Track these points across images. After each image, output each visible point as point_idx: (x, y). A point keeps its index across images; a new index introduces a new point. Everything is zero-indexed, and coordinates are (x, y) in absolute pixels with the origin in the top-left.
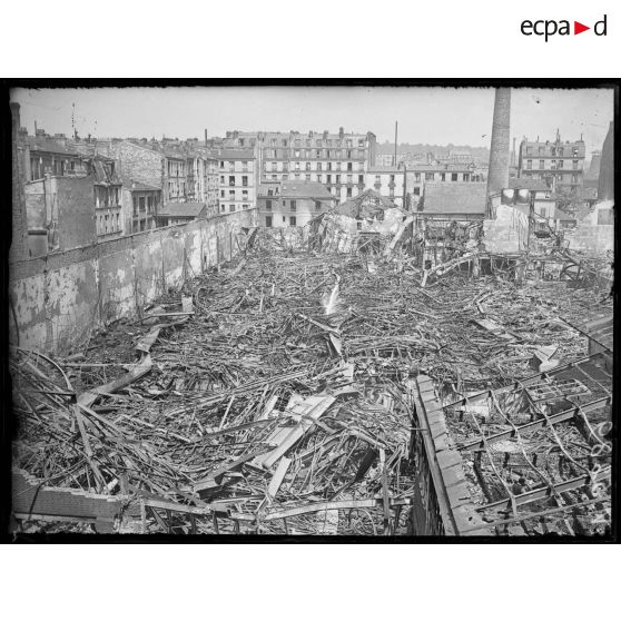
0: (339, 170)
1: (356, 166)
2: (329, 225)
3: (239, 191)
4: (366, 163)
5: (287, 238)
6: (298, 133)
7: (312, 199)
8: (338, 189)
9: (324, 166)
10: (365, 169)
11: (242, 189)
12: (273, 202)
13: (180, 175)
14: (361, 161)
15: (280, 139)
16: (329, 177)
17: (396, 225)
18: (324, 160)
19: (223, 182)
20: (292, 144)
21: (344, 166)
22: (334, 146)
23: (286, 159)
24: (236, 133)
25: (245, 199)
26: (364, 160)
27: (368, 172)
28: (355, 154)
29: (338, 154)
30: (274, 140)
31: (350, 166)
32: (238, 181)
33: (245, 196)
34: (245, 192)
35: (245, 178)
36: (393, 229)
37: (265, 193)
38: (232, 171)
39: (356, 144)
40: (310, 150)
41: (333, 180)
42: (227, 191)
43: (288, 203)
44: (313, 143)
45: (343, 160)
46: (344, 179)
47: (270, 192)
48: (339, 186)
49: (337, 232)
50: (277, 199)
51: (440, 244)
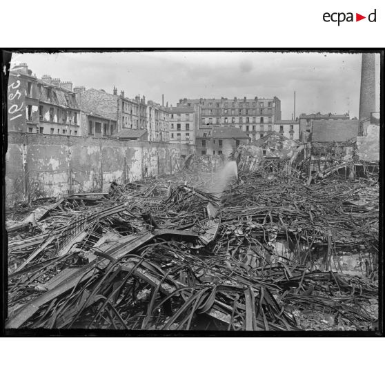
0: (254, 122)
1: (266, 120)
2: (243, 152)
3: (183, 134)
4: (273, 117)
5: (213, 162)
6: (226, 99)
7: (234, 138)
8: (254, 135)
9: (244, 120)
10: (273, 121)
11: (185, 133)
12: (207, 141)
13: (133, 113)
14: (270, 116)
15: (214, 103)
16: (248, 127)
17: (292, 152)
18: (244, 115)
19: (173, 128)
20: (222, 106)
21: (258, 120)
22: (251, 106)
23: (218, 116)
24: (185, 100)
25: (187, 139)
26: (272, 115)
27: (275, 123)
28: (265, 111)
29: (254, 111)
30: (211, 104)
31: (262, 119)
32: (183, 127)
33: (188, 137)
34: (188, 134)
35: (187, 125)
36: (289, 155)
37: (202, 136)
38: (179, 120)
39: (266, 105)
40: (234, 110)
41: (251, 129)
42: (175, 133)
43: (217, 141)
44: (236, 105)
45: (258, 116)
46: (258, 128)
47: (205, 135)
48: (254, 132)
49: (248, 157)
50: (209, 139)
51: (323, 158)
